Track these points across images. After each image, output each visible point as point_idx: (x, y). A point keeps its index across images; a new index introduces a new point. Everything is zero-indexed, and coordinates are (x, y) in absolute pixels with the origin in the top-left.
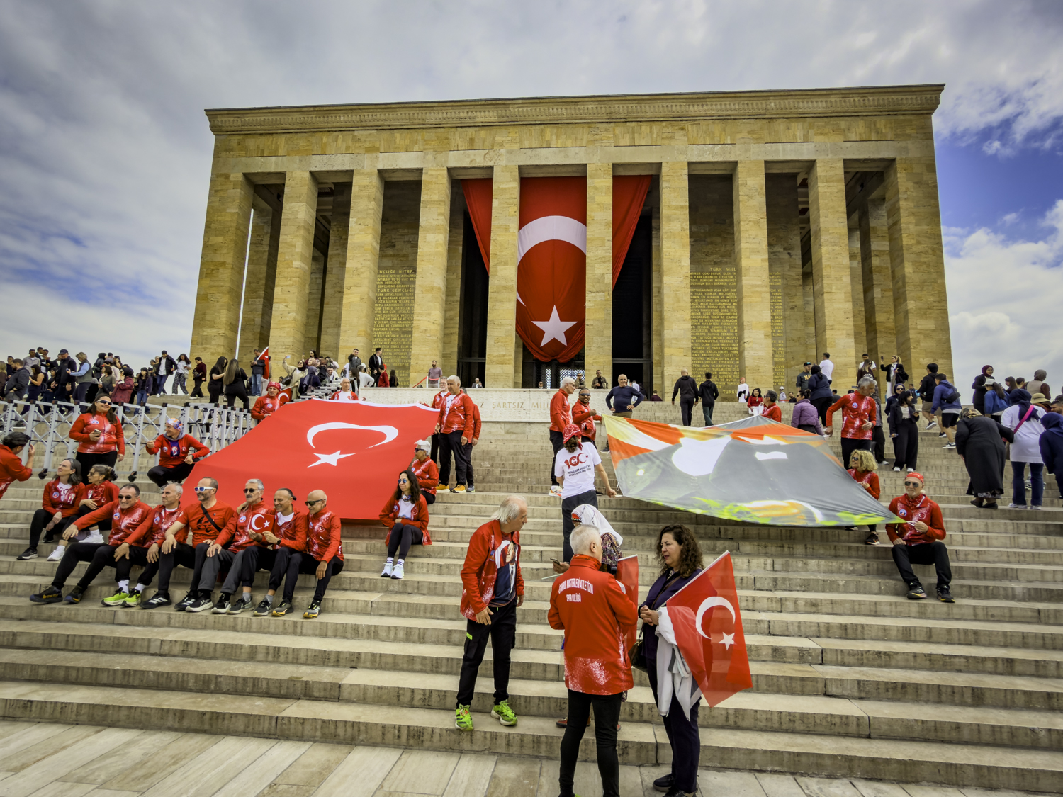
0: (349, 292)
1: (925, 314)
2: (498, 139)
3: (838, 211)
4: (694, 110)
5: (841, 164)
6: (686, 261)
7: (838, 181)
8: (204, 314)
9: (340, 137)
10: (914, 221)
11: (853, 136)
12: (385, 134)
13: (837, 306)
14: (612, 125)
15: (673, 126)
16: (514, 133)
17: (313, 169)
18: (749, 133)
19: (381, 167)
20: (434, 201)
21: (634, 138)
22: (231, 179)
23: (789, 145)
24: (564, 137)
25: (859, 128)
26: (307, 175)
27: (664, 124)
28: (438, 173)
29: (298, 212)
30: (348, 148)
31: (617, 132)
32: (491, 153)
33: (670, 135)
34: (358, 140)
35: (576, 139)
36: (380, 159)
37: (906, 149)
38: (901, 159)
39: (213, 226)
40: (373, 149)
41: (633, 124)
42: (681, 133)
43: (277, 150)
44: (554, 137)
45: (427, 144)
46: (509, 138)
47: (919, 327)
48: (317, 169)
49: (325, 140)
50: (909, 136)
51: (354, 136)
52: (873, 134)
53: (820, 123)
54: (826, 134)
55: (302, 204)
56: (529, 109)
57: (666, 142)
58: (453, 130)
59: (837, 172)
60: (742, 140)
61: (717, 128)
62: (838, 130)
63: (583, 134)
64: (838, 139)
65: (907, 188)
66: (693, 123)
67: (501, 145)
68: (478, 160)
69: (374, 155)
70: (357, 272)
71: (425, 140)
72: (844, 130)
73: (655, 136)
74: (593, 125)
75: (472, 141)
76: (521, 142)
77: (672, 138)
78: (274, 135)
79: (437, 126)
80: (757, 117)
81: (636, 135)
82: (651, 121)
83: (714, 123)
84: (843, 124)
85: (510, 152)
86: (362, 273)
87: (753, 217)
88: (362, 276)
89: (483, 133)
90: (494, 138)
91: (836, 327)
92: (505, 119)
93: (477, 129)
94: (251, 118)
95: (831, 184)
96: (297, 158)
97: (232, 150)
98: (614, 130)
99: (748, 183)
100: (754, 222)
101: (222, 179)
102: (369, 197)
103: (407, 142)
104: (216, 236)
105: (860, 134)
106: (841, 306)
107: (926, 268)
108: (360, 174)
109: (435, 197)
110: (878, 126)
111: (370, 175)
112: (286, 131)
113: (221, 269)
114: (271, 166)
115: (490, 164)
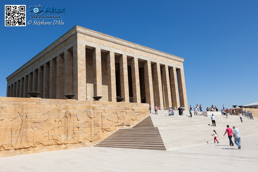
5: (176, 68)
6: (161, 82)
9: (106, 42)
10: (183, 79)
12: (115, 44)
16: (137, 51)
17: (102, 49)
22: (83, 46)
23: (170, 63)
27: (156, 55)
28: (125, 56)
29: (99, 59)
30: (108, 45)
31: (151, 55)
33: (157, 58)
38: (181, 69)
39: (80, 58)
40: (113, 47)
43: (93, 41)
44: (142, 54)
47: (184, 96)
50: (181, 65)
51: (109, 43)
58: (127, 47)
60: (165, 61)
64: (175, 64)
68: (132, 55)
71: (122, 48)
79: (124, 45)
80: (167, 58)
81: (153, 57)
89: (132, 50)
91: (177, 96)
97: (82, 38)
99: (167, 69)
101: (80, 45)
103: (119, 47)
106: (177, 92)
107: (184, 87)
108: (111, 53)
112: (95, 37)
113: (83, 71)
114: (92, 45)
115: (134, 57)
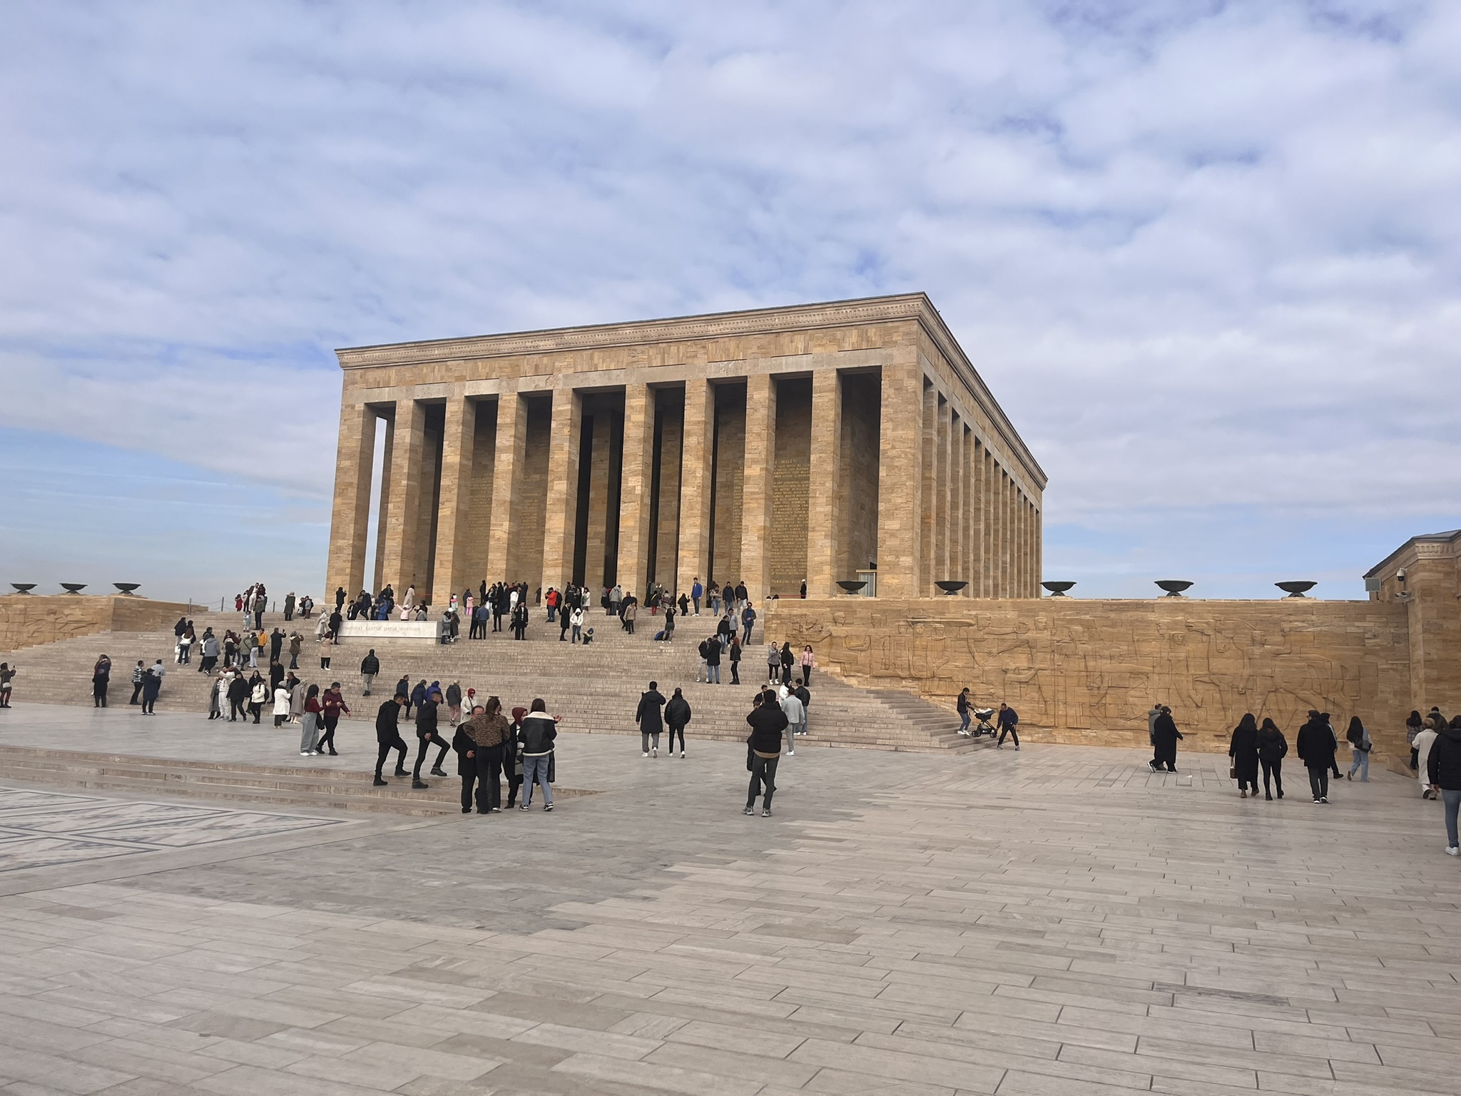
0: (443, 506)
1: (893, 514)
2: (557, 365)
3: (827, 420)
4: (713, 329)
5: (834, 374)
7: (830, 391)
8: (338, 527)
9: (436, 368)
10: (891, 427)
11: (848, 346)
12: (470, 364)
13: (818, 509)
14: (647, 346)
15: (696, 345)
16: (569, 358)
17: (417, 398)
18: (758, 348)
19: (467, 395)
20: (507, 424)
21: (664, 358)
22: (356, 408)
23: (791, 358)
24: (608, 360)
25: (853, 337)
26: (411, 403)
27: (689, 343)
28: (510, 398)
29: (405, 436)
30: (442, 377)
31: (651, 353)
32: (551, 378)
33: (693, 354)
34: (448, 369)
35: (618, 362)
36: (467, 387)
37: (891, 356)
38: (886, 367)
39: (343, 451)
40: (461, 379)
41: (665, 345)
42: (703, 351)
43: (389, 382)
44: (601, 360)
45: (502, 371)
46: (566, 363)
47: (886, 527)
48: (419, 398)
49: (425, 370)
50: (896, 342)
51: (447, 366)
52: (864, 343)
53: (819, 334)
54: (823, 345)
55: (408, 430)
56: (580, 336)
57: (690, 361)
58: (522, 357)
59: (830, 383)
60: (753, 355)
61: (732, 344)
62: (834, 340)
63: (624, 356)
64: (833, 349)
65: (889, 395)
66: (712, 341)
67: (559, 370)
68: (541, 386)
69: (462, 383)
70: (449, 489)
71: (501, 368)
72: (839, 339)
73: (681, 356)
74: (632, 347)
75: (537, 366)
76: (575, 366)
77: (695, 356)
78: (387, 368)
79: (510, 355)
80: (765, 332)
81: (666, 355)
82: (678, 341)
83: (730, 340)
84: (839, 334)
85: (566, 377)
86: (453, 489)
87: (756, 429)
88: (452, 492)
89: (545, 360)
90: (554, 364)
91: (817, 528)
92: (561, 346)
93: (541, 355)
94: (368, 355)
95: (823, 394)
96: (404, 388)
97: (356, 383)
98: (649, 352)
99: (755, 397)
100: (756, 433)
101: (349, 409)
102: (458, 422)
103: (487, 370)
104: (346, 460)
105: (853, 344)
106: (822, 509)
107: (897, 472)
108: (450, 401)
109: (508, 420)
110: (869, 334)
111: (458, 401)
112: (396, 365)
113: (350, 489)
114: (384, 396)
115: (551, 388)
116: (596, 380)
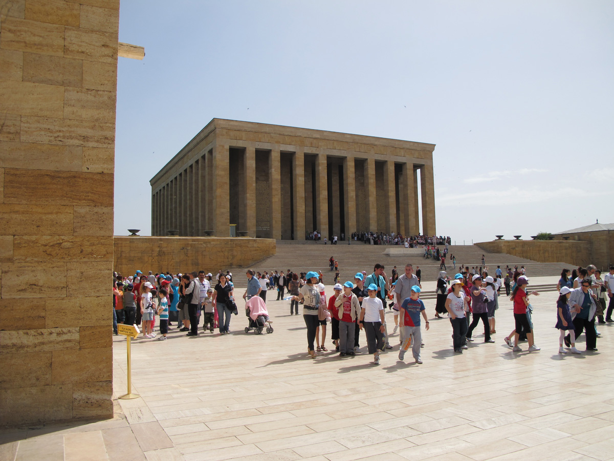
2: (320, 144)
4: (377, 142)
5: (412, 165)
6: (375, 193)
9: (266, 135)
10: (428, 184)
11: (415, 156)
12: (282, 137)
14: (354, 143)
15: (370, 146)
16: (325, 142)
17: (257, 147)
18: (390, 152)
19: (281, 150)
21: (360, 149)
22: (225, 148)
23: (400, 157)
24: (340, 146)
25: (416, 154)
26: (255, 150)
27: (368, 145)
30: (269, 140)
31: (355, 146)
32: (318, 149)
33: (370, 150)
34: (271, 137)
35: (343, 147)
36: (281, 146)
37: (427, 162)
38: (426, 165)
40: (278, 142)
41: (360, 144)
42: (373, 149)
43: (242, 138)
44: (337, 146)
45: (297, 143)
46: (323, 144)
49: (260, 136)
52: (420, 156)
53: (408, 151)
54: (409, 155)
57: (369, 152)
58: (305, 138)
59: (412, 167)
61: (382, 148)
62: (412, 154)
63: (345, 145)
65: (427, 174)
66: (376, 146)
67: (321, 146)
68: (314, 151)
69: (279, 144)
70: (276, 190)
73: (366, 149)
74: (348, 143)
75: (311, 143)
76: (327, 146)
78: (241, 131)
80: (392, 147)
82: (365, 144)
84: (413, 152)
85: (323, 149)
88: (278, 191)
89: (315, 141)
90: (318, 143)
92: (322, 137)
94: (232, 124)
95: (410, 171)
96: (250, 142)
97: (224, 135)
99: (390, 168)
101: (220, 147)
102: (278, 161)
103: (290, 141)
104: (221, 171)
108: (274, 151)
109: (301, 164)
110: (421, 154)
111: (277, 152)
113: (225, 185)
114: (240, 144)
115: (318, 153)
116: (336, 153)
